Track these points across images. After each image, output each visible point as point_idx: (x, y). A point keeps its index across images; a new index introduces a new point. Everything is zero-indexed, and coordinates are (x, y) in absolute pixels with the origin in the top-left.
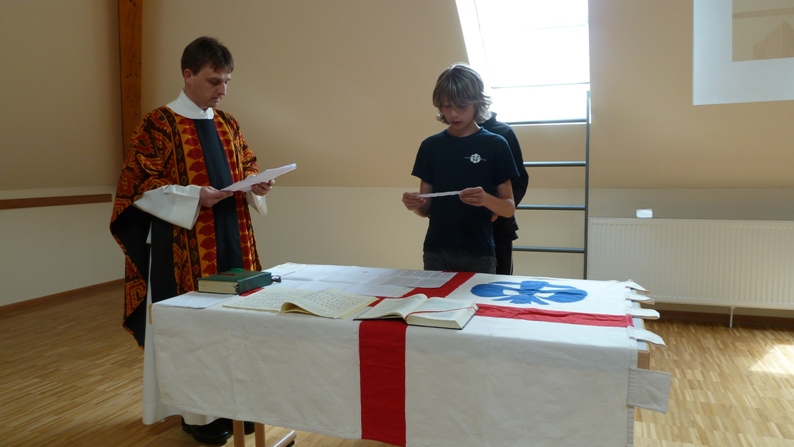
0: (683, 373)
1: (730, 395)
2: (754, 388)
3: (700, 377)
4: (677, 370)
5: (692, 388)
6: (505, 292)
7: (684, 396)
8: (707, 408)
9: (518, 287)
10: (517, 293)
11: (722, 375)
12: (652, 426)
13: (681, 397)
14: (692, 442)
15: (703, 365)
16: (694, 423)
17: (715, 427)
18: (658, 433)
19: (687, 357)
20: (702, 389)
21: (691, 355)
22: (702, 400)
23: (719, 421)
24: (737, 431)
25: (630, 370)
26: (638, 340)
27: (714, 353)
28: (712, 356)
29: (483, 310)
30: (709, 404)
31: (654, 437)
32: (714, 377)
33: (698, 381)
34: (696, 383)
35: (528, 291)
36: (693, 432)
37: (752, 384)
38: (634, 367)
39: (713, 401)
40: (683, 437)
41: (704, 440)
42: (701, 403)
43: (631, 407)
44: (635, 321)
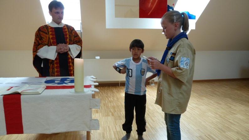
0: (108, 99)
1: (119, 103)
3: (112, 99)
4: (107, 99)
5: (110, 102)
6: (56, 82)
7: (108, 105)
8: (114, 107)
9: (60, 80)
10: (59, 82)
11: (117, 98)
12: (100, 114)
13: (107, 105)
14: (110, 116)
15: (113, 96)
16: (110, 111)
17: (115, 111)
18: (102, 116)
19: (109, 95)
20: (112, 102)
21: (110, 94)
22: (113, 105)
23: (116, 109)
24: (120, 111)
25: (90, 99)
26: (92, 91)
27: (116, 93)
28: (115, 94)
29: (48, 88)
30: (114, 106)
31: (101, 116)
32: (115, 99)
33: (112, 101)
36: (110, 114)
38: (91, 98)
39: (115, 105)
40: (108, 115)
41: (113, 115)
42: (112, 106)
43: (91, 109)
44: (92, 86)
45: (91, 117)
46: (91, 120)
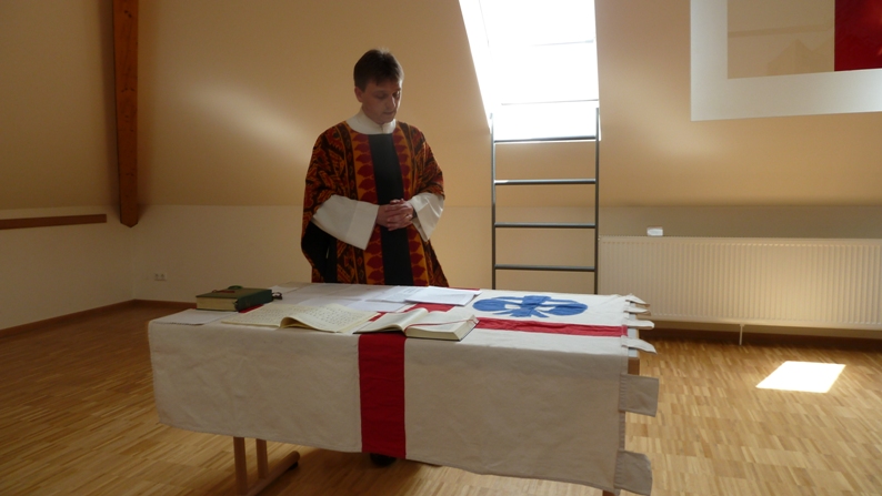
0: (691, 390)
1: (736, 410)
2: (759, 403)
3: (707, 393)
4: (685, 387)
5: (699, 404)
7: (690, 412)
8: (712, 424)
9: (520, 302)
10: (518, 308)
11: (728, 391)
12: (658, 441)
13: (687, 413)
14: (695, 455)
15: (711, 382)
16: (698, 437)
17: (719, 441)
18: (663, 448)
19: (696, 374)
20: (708, 404)
21: (700, 372)
22: (708, 415)
23: (723, 435)
25: (621, 376)
26: (630, 348)
27: (723, 370)
28: (720, 373)
29: (483, 323)
30: (714, 419)
31: (659, 451)
32: (721, 393)
33: (705, 397)
34: (703, 399)
35: (530, 305)
36: (697, 446)
37: (757, 399)
38: (625, 373)
39: (718, 416)
40: (687, 451)
41: (707, 453)
42: (707, 418)
43: (622, 412)
44: (629, 331)
45: (622, 443)
46: (622, 453)
